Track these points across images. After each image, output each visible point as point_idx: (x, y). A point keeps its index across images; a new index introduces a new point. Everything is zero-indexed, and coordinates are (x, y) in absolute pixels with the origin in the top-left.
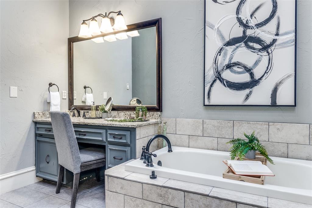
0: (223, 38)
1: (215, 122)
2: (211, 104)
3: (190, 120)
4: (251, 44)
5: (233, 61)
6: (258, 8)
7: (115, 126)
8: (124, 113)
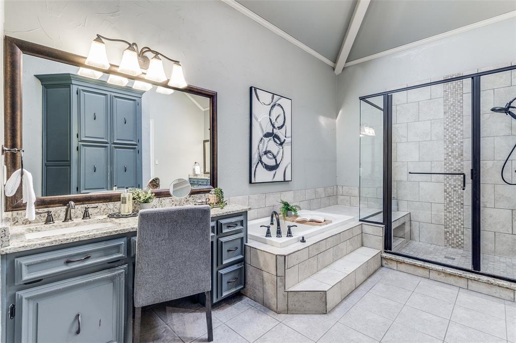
0: (263, 131)
1: (256, 196)
2: (256, 182)
3: (240, 197)
4: (276, 139)
5: (267, 150)
6: (278, 116)
7: (231, 213)
8: (170, 200)
